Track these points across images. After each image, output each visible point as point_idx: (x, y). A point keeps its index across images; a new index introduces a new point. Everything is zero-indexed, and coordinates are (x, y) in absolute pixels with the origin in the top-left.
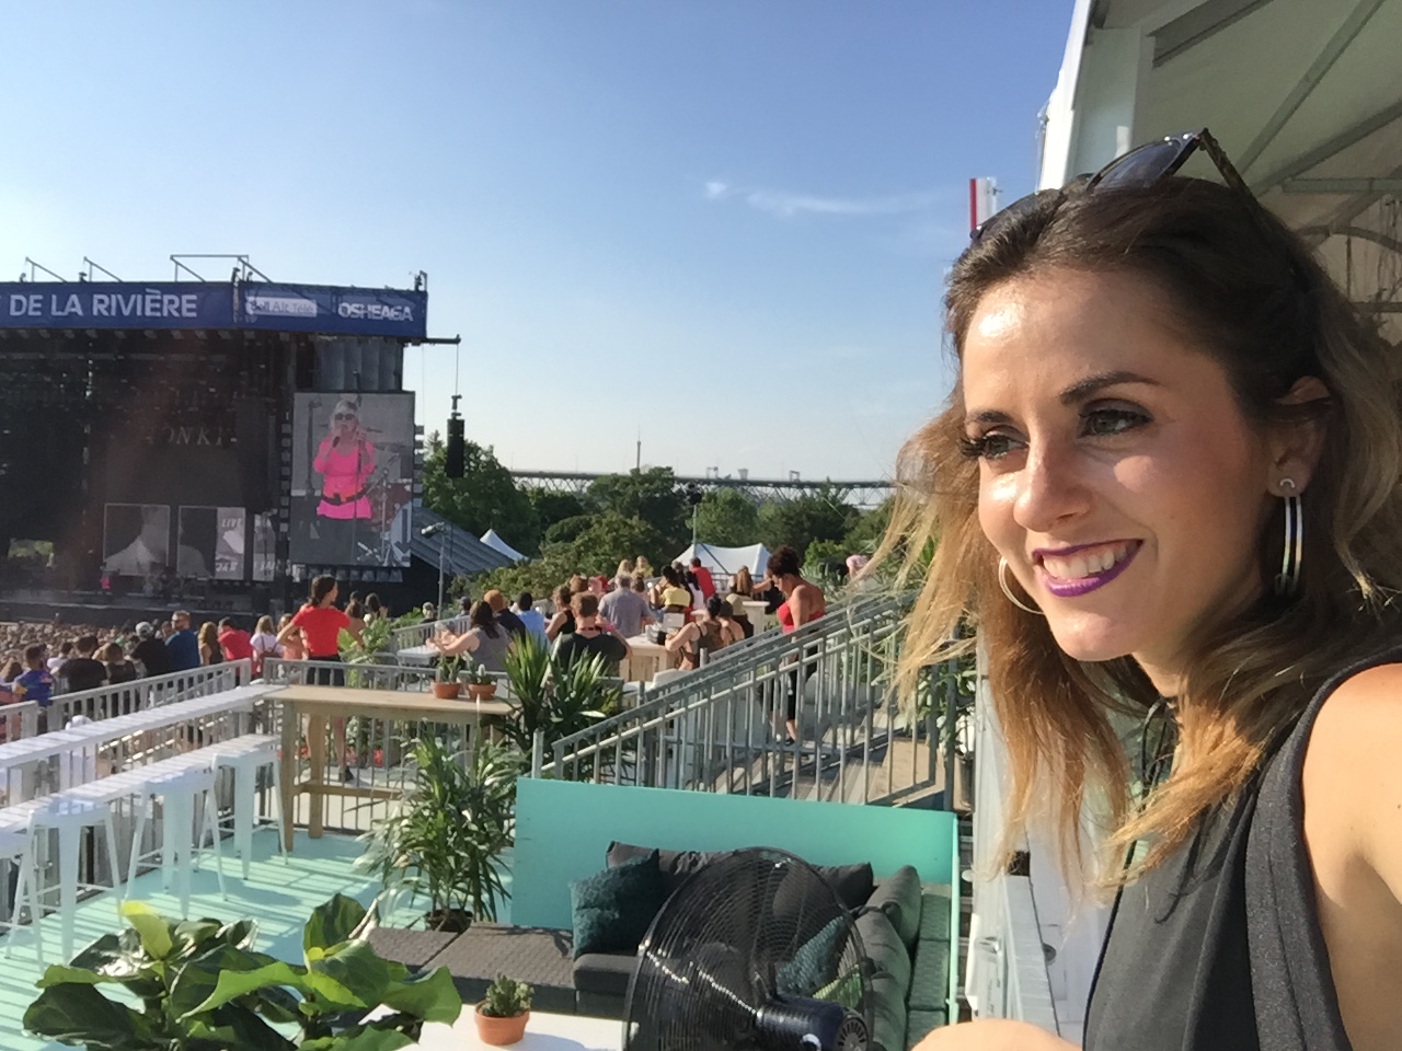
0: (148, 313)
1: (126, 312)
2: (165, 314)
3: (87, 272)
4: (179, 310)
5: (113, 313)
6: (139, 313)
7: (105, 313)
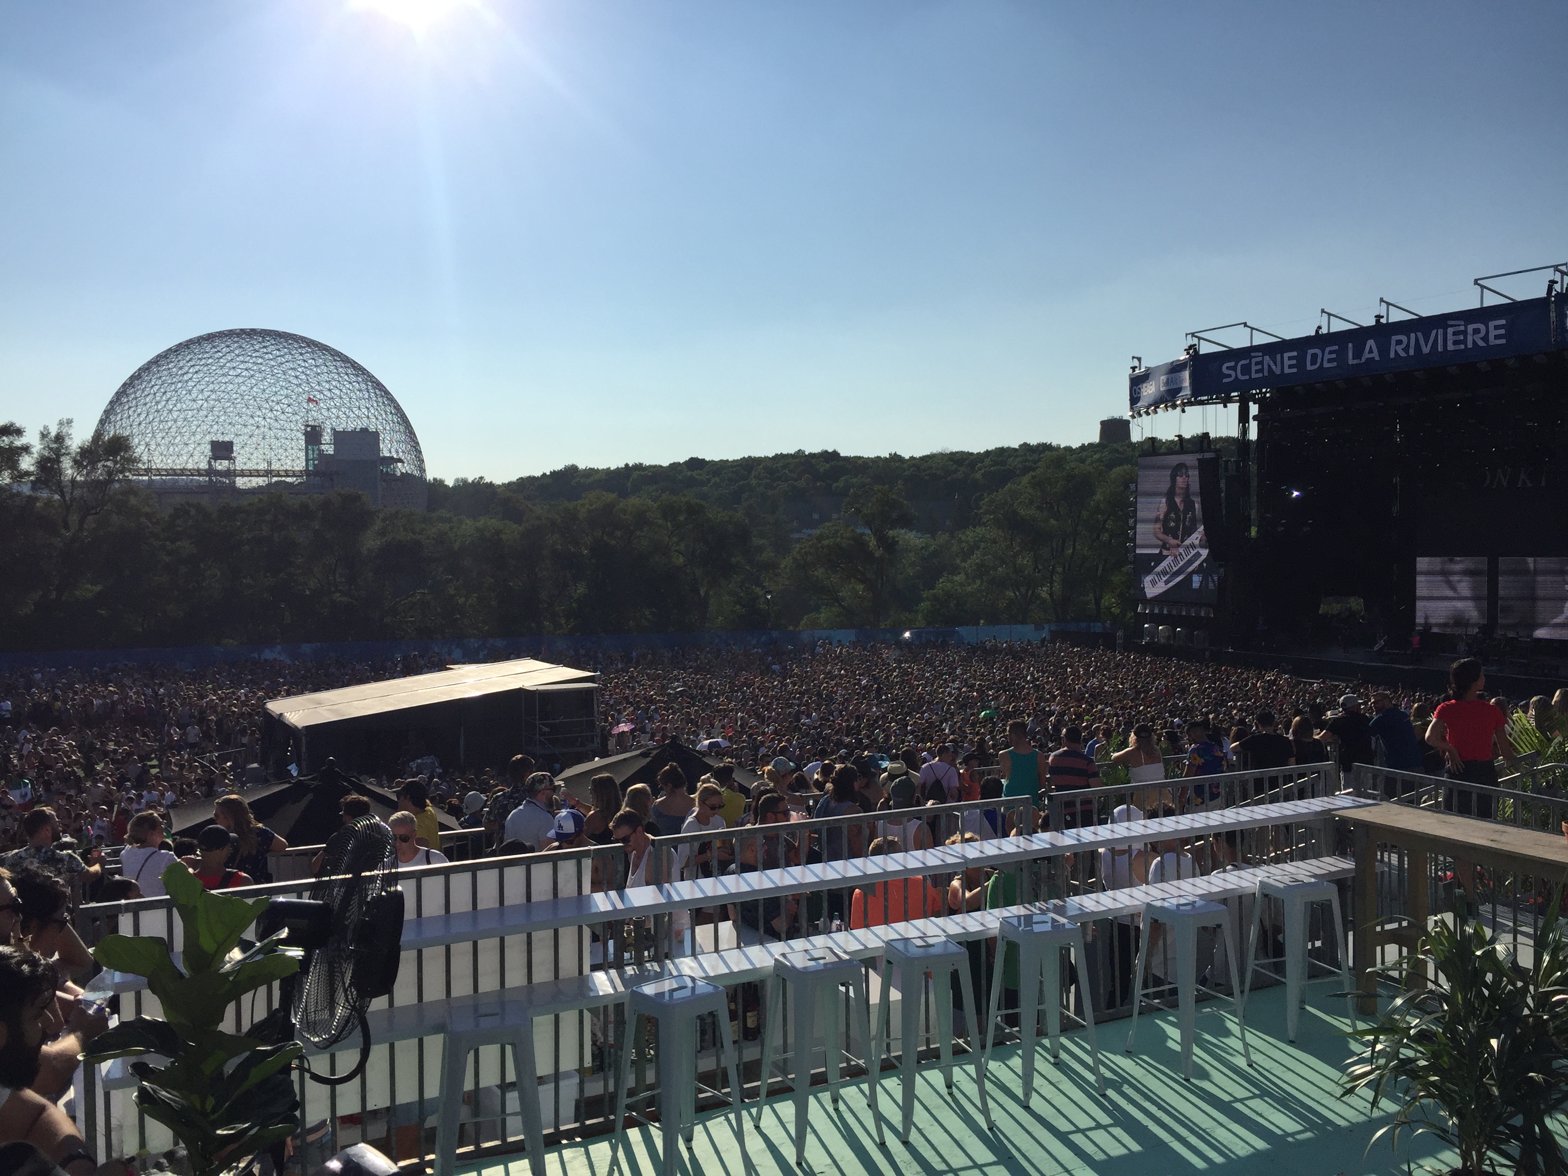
0: (1451, 347)
1: (1426, 350)
2: (1470, 345)
3: (1384, 313)
4: (1485, 339)
5: (1412, 352)
6: (1440, 349)
7: (1403, 354)
